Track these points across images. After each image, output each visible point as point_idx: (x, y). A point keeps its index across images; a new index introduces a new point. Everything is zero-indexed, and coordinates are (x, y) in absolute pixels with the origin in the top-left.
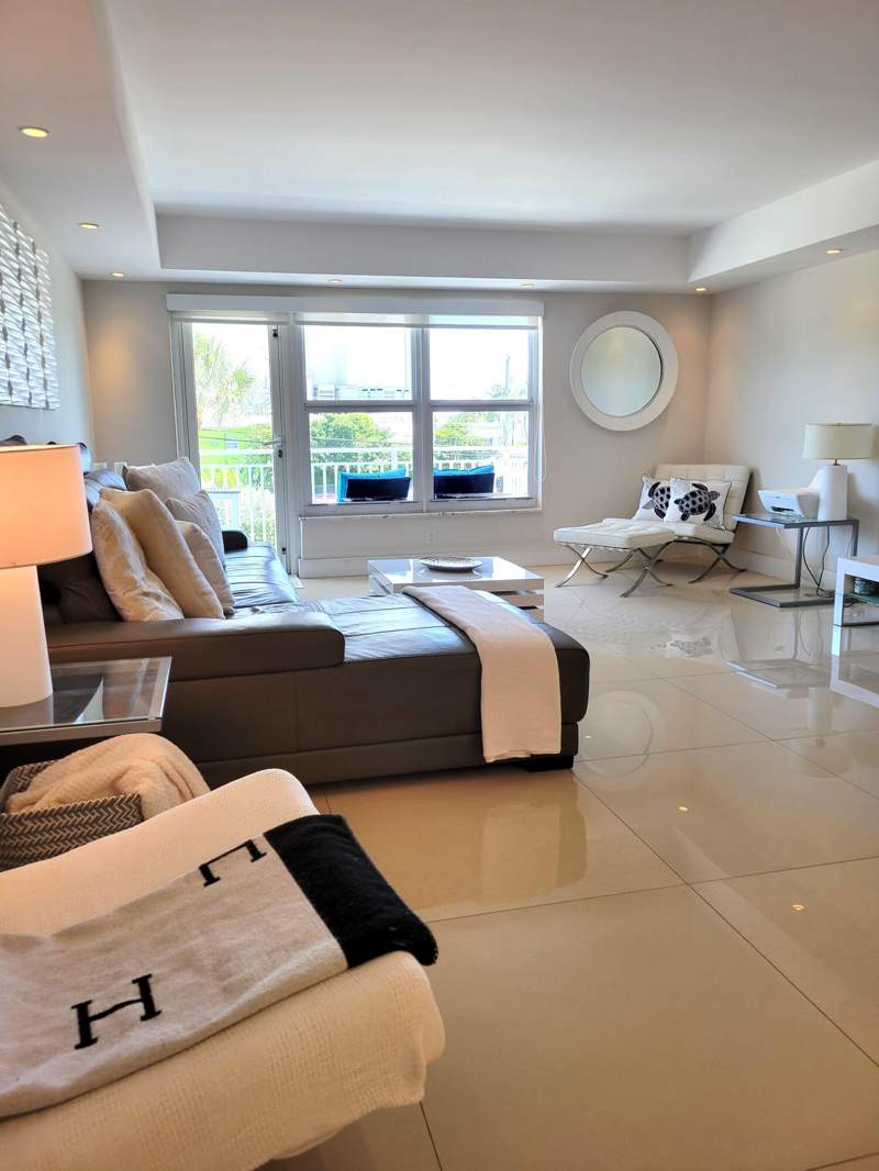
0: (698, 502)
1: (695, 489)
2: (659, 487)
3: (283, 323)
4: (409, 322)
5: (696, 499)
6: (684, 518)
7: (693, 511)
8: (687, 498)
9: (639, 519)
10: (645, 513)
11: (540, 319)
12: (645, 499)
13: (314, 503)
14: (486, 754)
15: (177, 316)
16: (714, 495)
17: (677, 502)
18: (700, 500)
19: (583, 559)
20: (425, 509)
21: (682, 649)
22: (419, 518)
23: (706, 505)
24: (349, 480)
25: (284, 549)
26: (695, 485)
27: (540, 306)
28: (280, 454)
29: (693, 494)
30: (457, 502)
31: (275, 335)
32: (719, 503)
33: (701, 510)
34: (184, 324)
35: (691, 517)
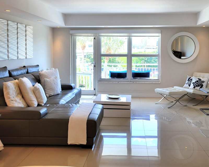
0: (198, 84)
1: (198, 80)
2: (191, 78)
3: (96, 36)
4: (127, 35)
5: (198, 83)
6: (194, 87)
7: (197, 86)
8: (195, 82)
9: (184, 88)
10: (186, 85)
11: (160, 34)
12: (187, 82)
13: (102, 78)
14: (68, 143)
15: (73, 35)
16: (203, 82)
17: (193, 83)
18: (199, 83)
19: (164, 97)
20: (129, 81)
21: (195, 125)
22: (128, 83)
23: (200, 84)
24: (111, 73)
25: (95, 89)
26: (198, 79)
27: (160, 31)
28: (95, 66)
29: (197, 81)
30: (138, 79)
31: (95, 39)
32: (204, 84)
33: (199, 86)
34: (75, 37)
35: (196, 87)
